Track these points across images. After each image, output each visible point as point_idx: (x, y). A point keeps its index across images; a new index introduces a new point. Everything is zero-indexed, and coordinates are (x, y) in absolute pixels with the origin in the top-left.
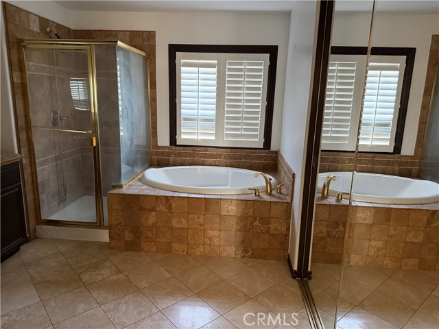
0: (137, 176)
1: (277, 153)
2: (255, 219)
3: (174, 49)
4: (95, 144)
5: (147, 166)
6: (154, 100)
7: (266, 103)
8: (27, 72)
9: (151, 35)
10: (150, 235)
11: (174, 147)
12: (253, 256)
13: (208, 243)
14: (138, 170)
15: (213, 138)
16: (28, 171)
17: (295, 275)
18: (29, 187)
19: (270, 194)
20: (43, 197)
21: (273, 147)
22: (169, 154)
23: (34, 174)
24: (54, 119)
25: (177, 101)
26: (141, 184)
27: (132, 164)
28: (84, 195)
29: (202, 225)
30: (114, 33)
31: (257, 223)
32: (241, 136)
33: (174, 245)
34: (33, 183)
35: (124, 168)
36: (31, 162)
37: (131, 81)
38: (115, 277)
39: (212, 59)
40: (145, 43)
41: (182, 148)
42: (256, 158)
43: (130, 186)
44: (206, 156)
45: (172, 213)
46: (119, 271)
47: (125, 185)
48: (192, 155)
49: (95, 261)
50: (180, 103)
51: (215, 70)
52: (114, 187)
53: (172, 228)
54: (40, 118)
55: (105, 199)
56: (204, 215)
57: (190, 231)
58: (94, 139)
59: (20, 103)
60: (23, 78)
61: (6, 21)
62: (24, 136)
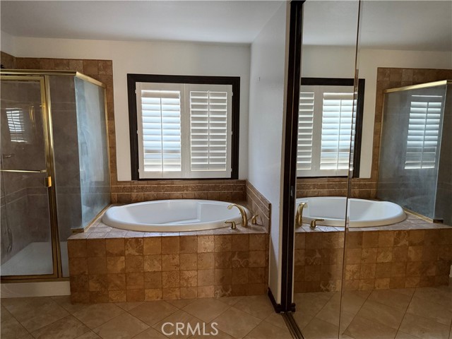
0: (97, 216)
1: (245, 182)
2: (234, 254)
3: (133, 79)
4: (50, 185)
5: (106, 204)
6: (112, 132)
7: (231, 133)
9: (107, 65)
10: (118, 282)
11: (136, 182)
12: (233, 294)
13: (185, 285)
14: (98, 210)
15: (179, 170)
19: (246, 226)
21: (241, 177)
22: (131, 189)
25: (138, 132)
26: (103, 225)
27: (92, 203)
28: (32, 241)
29: (178, 266)
30: (65, 62)
31: (236, 258)
32: (208, 166)
33: (146, 291)
35: (85, 209)
39: (175, 89)
40: (101, 73)
41: (146, 182)
42: (224, 188)
43: (92, 229)
44: (172, 189)
45: (143, 256)
46: (87, 329)
47: (87, 228)
48: (157, 189)
49: (55, 320)
50: (142, 134)
51: (178, 100)
53: (144, 273)
55: (64, 246)
56: (179, 255)
57: (164, 274)
58: (50, 179)
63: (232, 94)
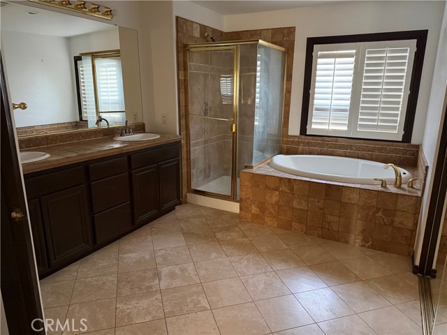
0: (266, 161)
1: (418, 147)
2: (378, 210)
3: (312, 42)
4: (234, 130)
6: (289, 92)
7: (409, 92)
8: (189, 71)
9: (291, 31)
10: (273, 211)
11: (303, 137)
12: (373, 247)
13: (327, 227)
14: (268, 155)
15: (345, 128)
16: (184, 150)
17: (416, 270)
18: (184, 162)
19: (399, 187)
20: (193, 171)
21: (414, 141)
22: (298, 143)
23: (188, 152)
24: (206, 110)
25: (311, 92)
26: (268, 167)
28: (224, 175)
29: (321, 209)
31: (380, 214)
32: (377, 127)
33: (293, 223)
34: (187, 160)
35: (256, 153)
36: (187, 143)
37: (269, 75)
38: (241, 240)
39: (351, 49)
40: (285, 39)
41: (312, 138)
42: (392, 151)
43: (259, 168)
44: (336, 146)
45: (293, 194)
46: (244, 236)
47: (256, 166)
48: (321, 145)
49: (227, 225)
50: (314, 93)
51: (353, 60)
52: (246, 167)
53: (293, 208)
54: (196, 108)
55: (238, 179)
56: (324, 199)
57: (309, 213)
58: (234, 125)
59: (182, 96)
60: (185, 75)
61: (177, 32)
62: (183, 122)
63: (415, 49)
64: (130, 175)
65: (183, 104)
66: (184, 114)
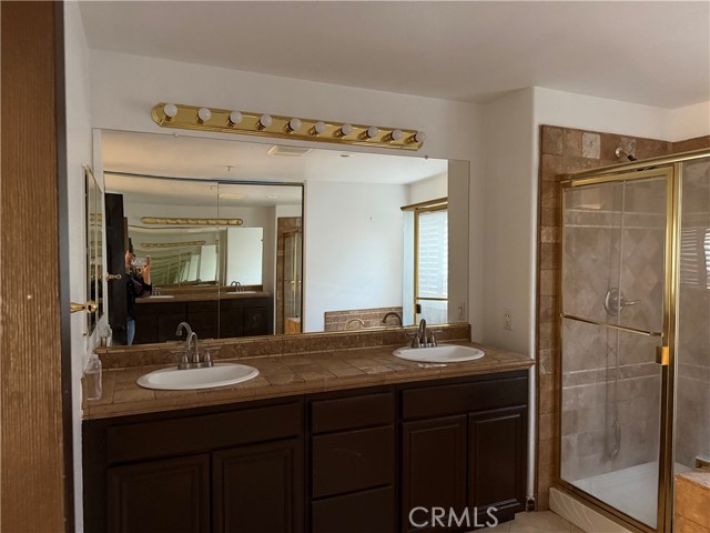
4: (665, 361)
8: (566, 225)
18: (546, 416)
36: (555, 373)
52: (700, 465)
54: (583, 300)
58: (666, 350)
59: (548, 275)
60: (558, 235)
61: (542, 153)
62: (547, 328)
64: (400, 430)
65: (548, 290)
66: (550, 312)
